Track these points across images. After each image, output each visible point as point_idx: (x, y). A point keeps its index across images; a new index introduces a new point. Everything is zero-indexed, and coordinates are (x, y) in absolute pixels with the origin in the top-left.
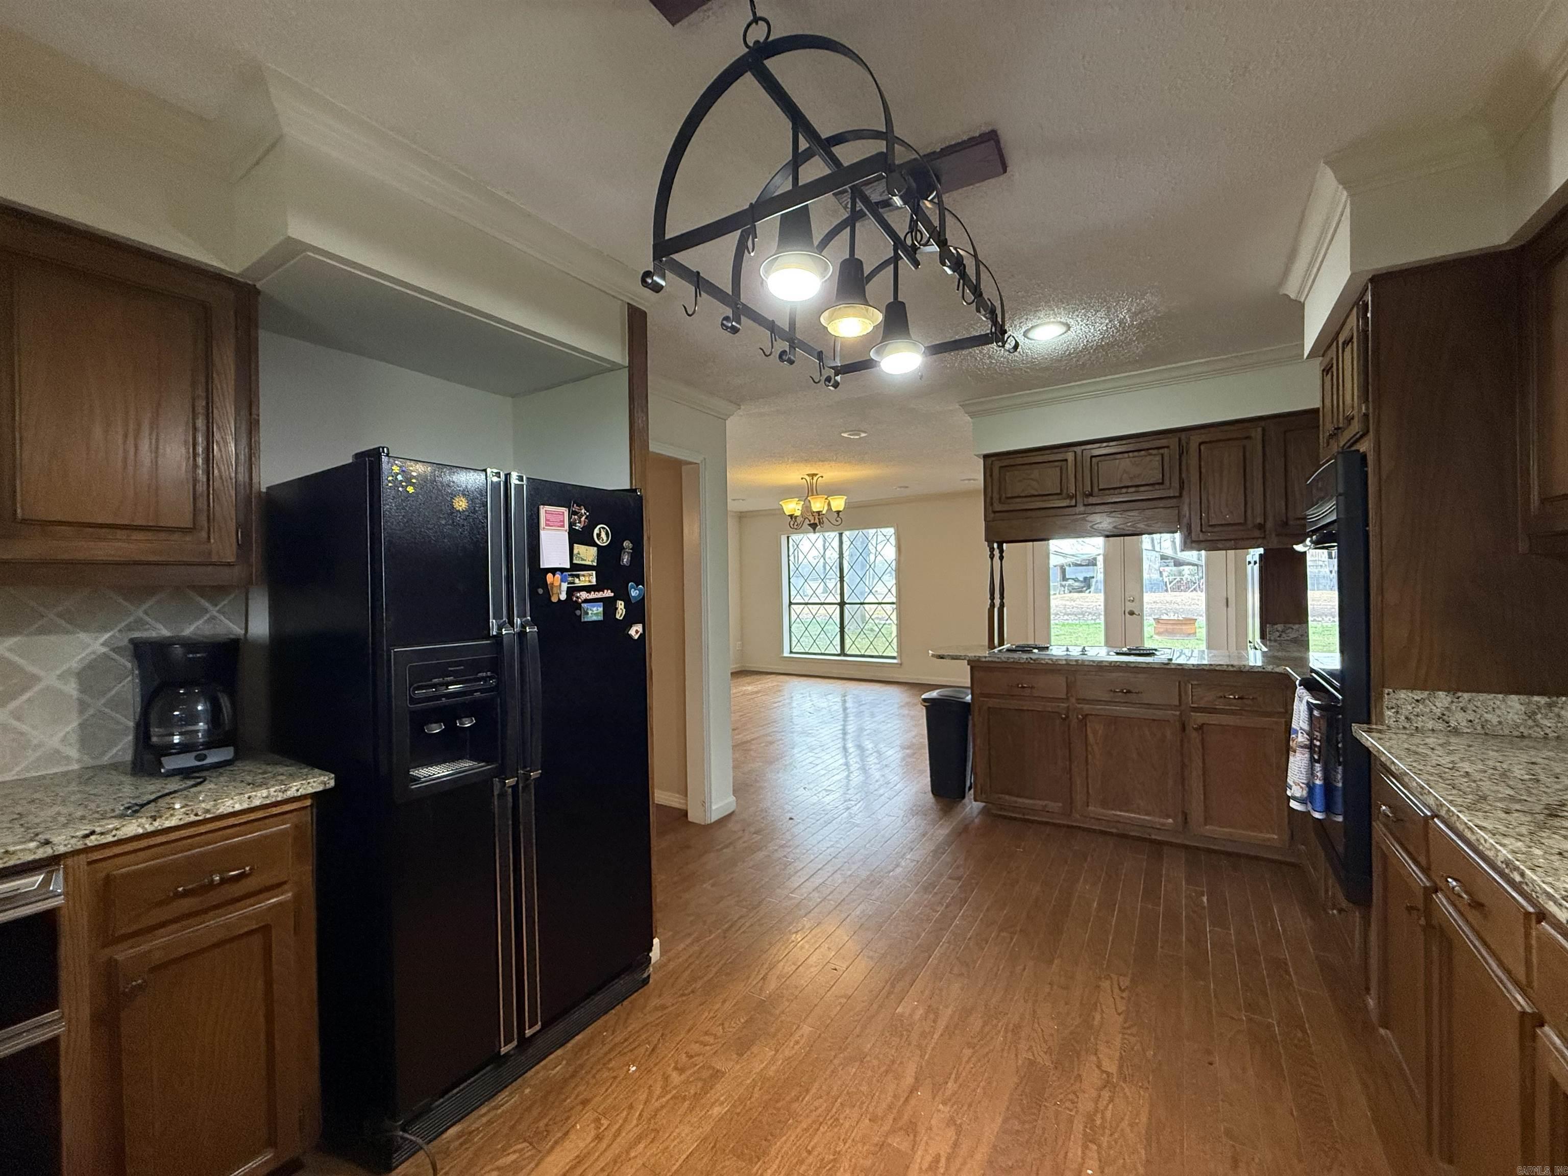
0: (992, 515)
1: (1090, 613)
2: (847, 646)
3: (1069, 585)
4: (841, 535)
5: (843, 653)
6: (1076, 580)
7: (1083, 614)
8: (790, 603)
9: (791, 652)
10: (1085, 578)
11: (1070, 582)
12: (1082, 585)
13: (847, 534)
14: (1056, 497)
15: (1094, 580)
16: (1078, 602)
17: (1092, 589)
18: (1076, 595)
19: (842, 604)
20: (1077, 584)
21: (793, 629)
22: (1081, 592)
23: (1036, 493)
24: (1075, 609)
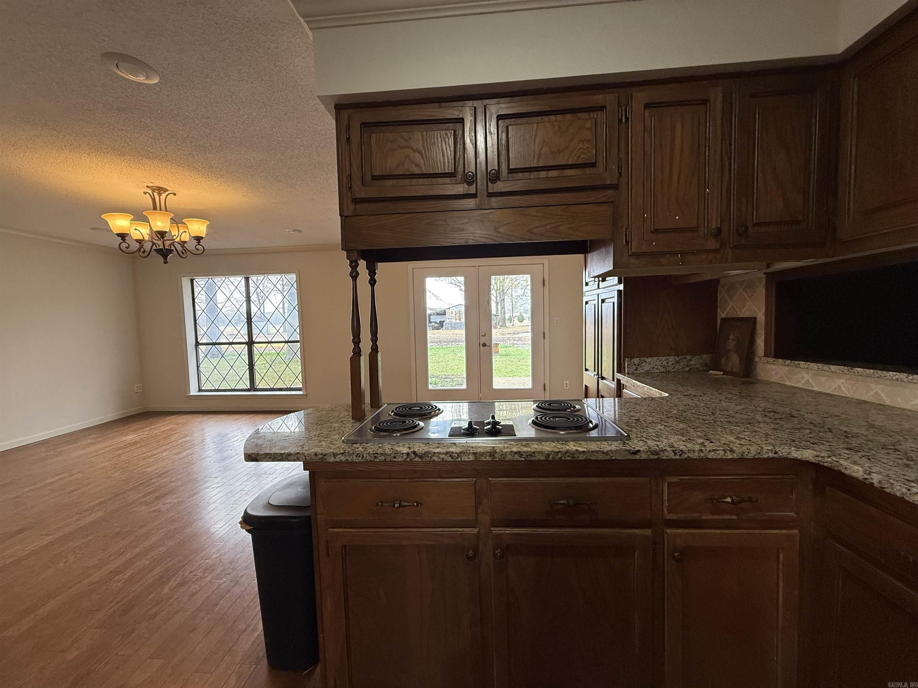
0: (352, 206)
1: (444, 341)
2: (257, 381)
3: (432, 326)
4: (247, 279)
5: (253, 388)
6: (436, 323)
7: (440, 342)
8: (197, 344)
9: (200, 390)
10: (440, 322)
11: (433, 324)
12: (439, 325)
13: (253, 278)
14: (447, 180)
15: (445, 323)
16: (437, 335)
17: (444, 328)
18: (436, 331)
19: (250, 343)
20: (436, 325)
21: (201, 369)
22: (439, 329)
23: (417, 171)
24: (436, 339)
